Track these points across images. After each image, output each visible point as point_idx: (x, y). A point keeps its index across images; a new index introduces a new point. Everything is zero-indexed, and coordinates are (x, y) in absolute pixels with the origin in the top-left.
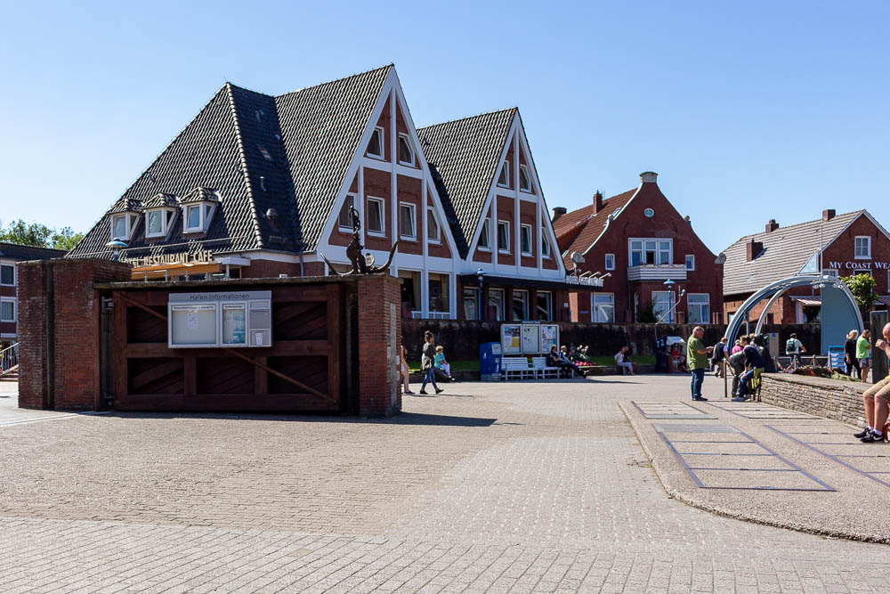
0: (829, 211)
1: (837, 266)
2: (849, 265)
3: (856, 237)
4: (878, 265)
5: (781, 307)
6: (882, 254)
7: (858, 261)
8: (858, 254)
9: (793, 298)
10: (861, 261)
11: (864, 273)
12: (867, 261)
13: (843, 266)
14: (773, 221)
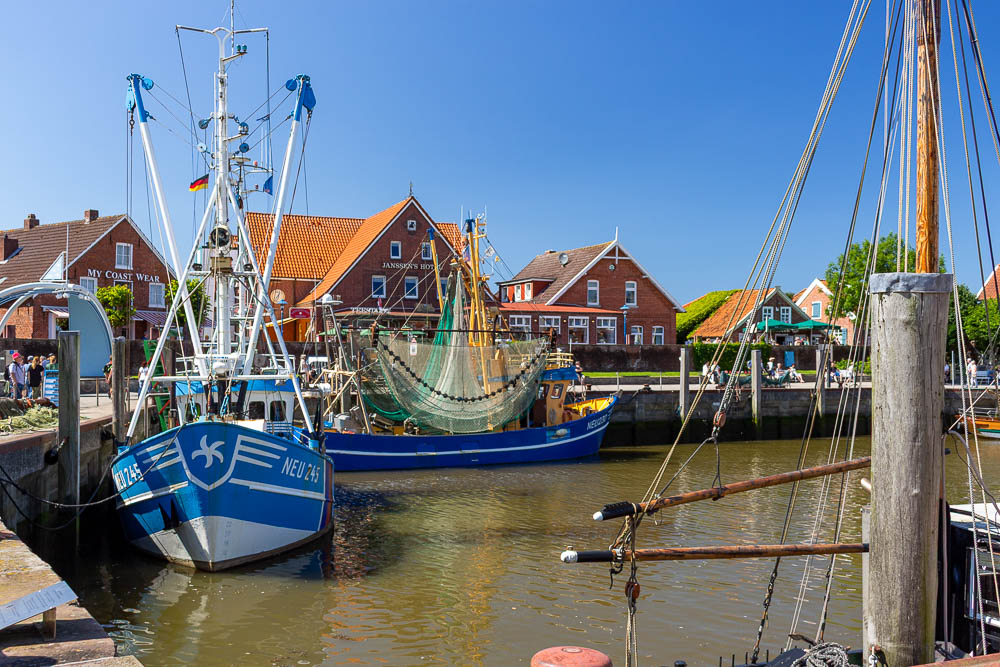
0: (91, 211)
1: (97, 274)
2: (110, 274)
3: (118, 244)
4: (139, 277)
5: (31, 317)
6: (143, 265)
7: (119, 271)
8: (120, 263)
9: (45, 308)
10: (122, 271)
11: (122, 284)
12: (128, 271)
13: (103, 275)
14: (33, 216)
